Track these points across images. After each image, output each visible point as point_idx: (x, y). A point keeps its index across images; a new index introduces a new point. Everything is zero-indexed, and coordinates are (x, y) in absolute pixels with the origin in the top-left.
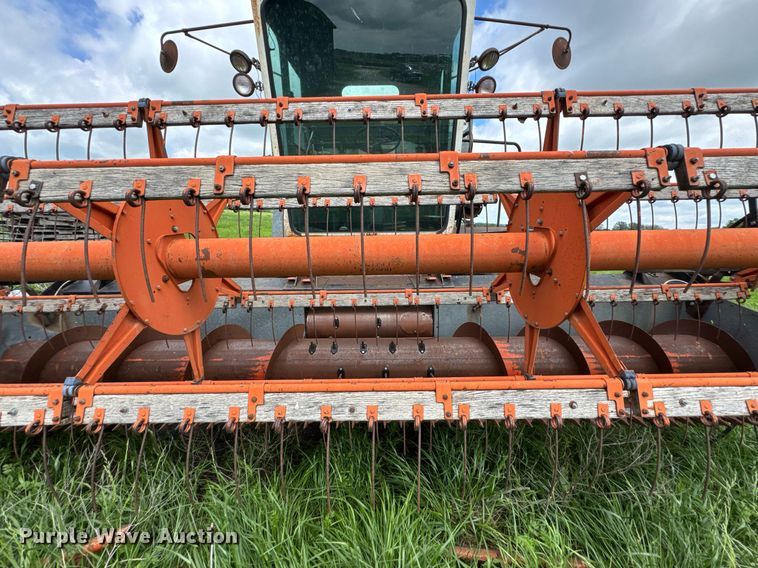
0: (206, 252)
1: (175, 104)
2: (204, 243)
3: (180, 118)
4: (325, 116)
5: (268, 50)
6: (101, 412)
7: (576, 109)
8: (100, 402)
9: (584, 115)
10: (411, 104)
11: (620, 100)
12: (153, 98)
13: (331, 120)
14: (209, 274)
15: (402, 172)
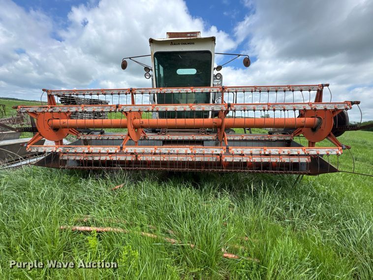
0: (142, 122)
1: (138, 89)
2: (141, 120)
3: (139, 92)
4: (170, 92)
5: (155, 66)
6: (127, 150)
7: (227, 91)
8: (127, 149)
9: (228, 92)
10: (189, 89)
11: (237, 88)
12: (133, 88)
13: (172, 93)
14: (142, 127)
15: (183, 107)
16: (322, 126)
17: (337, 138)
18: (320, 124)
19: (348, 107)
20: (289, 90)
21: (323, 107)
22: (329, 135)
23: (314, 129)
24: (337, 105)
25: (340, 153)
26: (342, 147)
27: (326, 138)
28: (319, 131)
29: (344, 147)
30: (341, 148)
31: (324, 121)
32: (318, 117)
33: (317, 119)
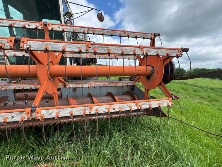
16: (155, 74)
17: (166, 85)
18: (153, 72)
19: (179, 54)
20: (124, 35)
21: (155, 52)
22: (160, 84)
23: (148, 77)
24: (168, 51)
25: (170, 105)
26: (172, 97)
27: (158, 86)
28: (152, 79)
29: (174, 98)
30: (171, 99)
31: (156, 70)
32: (151, 66)
33: (150, 68)
